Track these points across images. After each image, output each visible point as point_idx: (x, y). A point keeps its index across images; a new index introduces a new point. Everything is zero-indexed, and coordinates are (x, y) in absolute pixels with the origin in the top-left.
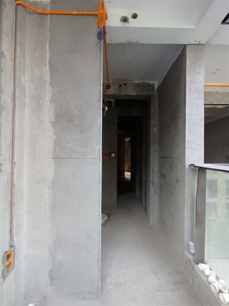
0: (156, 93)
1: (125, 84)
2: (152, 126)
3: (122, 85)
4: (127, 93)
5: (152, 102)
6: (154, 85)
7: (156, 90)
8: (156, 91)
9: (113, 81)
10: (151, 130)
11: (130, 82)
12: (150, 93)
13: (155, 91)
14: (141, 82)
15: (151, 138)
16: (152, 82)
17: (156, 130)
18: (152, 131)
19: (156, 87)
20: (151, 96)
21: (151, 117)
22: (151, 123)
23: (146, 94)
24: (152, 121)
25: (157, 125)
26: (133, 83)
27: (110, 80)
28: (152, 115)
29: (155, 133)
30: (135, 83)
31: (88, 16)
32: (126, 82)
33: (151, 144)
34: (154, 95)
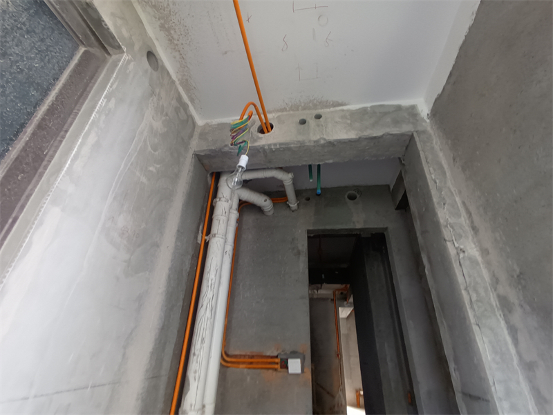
0: (427, 124)
1: (318, 117)
3: (308, 120)
4: (325, 137)
5: (422, 153)
7: (425, 118)
8: (428, 121)
9: (280, 113)
11: (332, 109)
12: (406, 128)
13: (426, 122)
14: (368, 105)
16: (405, 102)
17: (473, 250)
18: (458, 254)
19: (424, 109)
20: (412, 135)
22: (442, 221)
23: (395, 131)
26: (343, 110)
29: (473, 262)
30: (348, 111)
32: (320, 111)
33: (472, 320)
34: (424, 132)
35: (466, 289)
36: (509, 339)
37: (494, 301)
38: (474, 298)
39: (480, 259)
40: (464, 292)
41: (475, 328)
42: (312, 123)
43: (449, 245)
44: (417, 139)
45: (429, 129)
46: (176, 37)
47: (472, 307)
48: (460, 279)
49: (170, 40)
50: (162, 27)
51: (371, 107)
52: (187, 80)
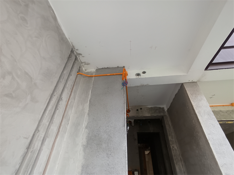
0: (166, 113)
1: (141, 109)
2: (171, 143)
3: (139, 109)
5: (165, 121)
6: (163, 108)
7: (166, 111)
9: (132, 107)
10: (172, 147)
11: (144, 107)
12: (162, 114)
14: (153, 106)
15: (173, 155)
16: (162, 106)
17: (176, 147)
19: (166, 109)
20: (163, 116)
21: (168, 134)
22: (169, 140)
23: (159, 115)
24: (170, 138)
25: (176, 142)
26: (147, 107)
27: (130, 107)
28: (168, 132)
29: (176, 150)
31: (116, 75)
32: (141, 107)
33: (175, 163)
34: (166, 115)
35: (174, 156)
36: (182, 167)
37: (179, 159)
38: (176, 158)
39: (177, 149)
40: (174, 157)
41: (176, 165)
42: (140, 110)
43: (171, 145)
44: (164, 117)
45: (167, 115)
47: (175, 160)
48: (173, 154)
51: (154, 107)
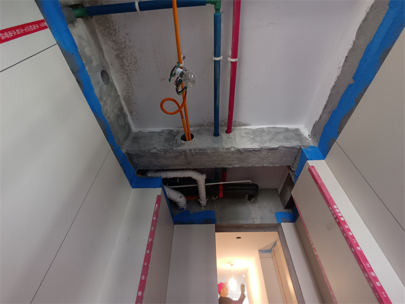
0: (310, 141)
4: (235, 146)
7: (308, 137)
8: (310, 139)
9: (199, 128)
12: (295, 143)
14: (265, 127)
16: (291, 127)
19: (306, 132)
20: (301, 148)
23: (287, 145)
26: (246, 129)
27: (192, 126)
30: (250, 129)
42: (224, 135)
46: (127, 64)
49: (121, 66)
50: (117, 56)
52: (130, 96)
